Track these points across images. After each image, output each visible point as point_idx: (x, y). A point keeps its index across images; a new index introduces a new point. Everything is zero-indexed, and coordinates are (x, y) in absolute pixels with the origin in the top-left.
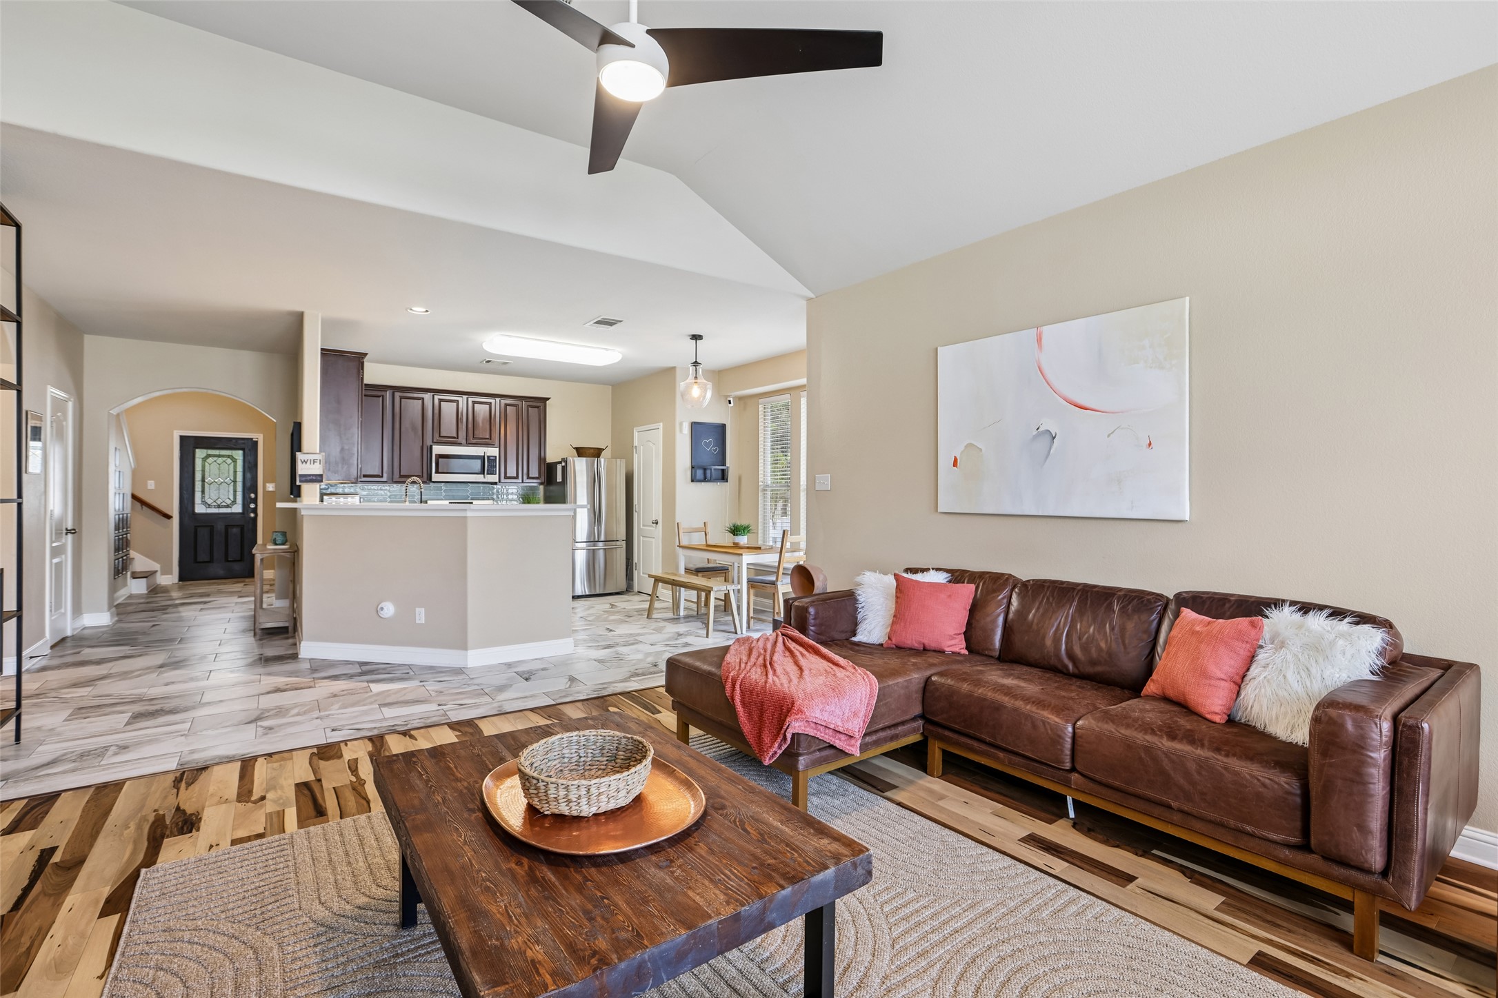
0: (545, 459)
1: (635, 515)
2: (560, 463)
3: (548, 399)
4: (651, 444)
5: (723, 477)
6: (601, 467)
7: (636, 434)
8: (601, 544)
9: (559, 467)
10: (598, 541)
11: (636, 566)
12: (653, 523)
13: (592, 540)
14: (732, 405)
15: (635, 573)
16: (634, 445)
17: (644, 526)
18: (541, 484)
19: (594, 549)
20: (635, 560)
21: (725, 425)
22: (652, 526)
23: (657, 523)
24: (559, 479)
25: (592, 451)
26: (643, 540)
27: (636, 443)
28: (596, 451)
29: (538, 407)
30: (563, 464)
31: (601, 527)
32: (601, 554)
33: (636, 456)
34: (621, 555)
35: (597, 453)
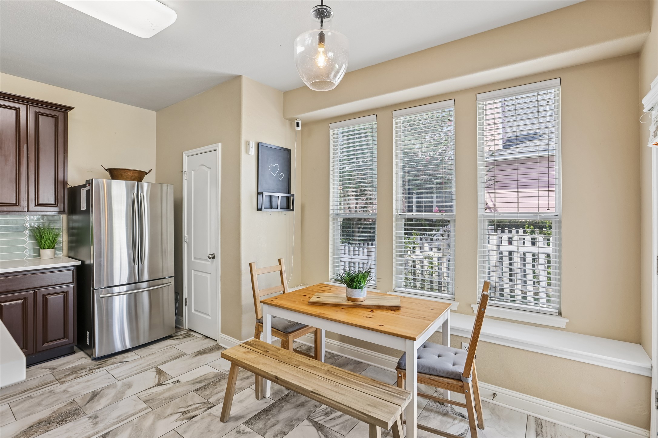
0: (65, 183)
1: (185, 247)
2: (84, 186)
3: (71, 108)
4: (205, 168)
5: (288, 205)
6: (143, 192)
7: (185, 159)
8: (144, 285)
9: (83, 192)
10: (139, 282)
11: (186, 302)
12: (209, 258)
13: (133, 282)
14: (299, 128)
15: (186, 309)
16: (184, 171)
17: (195, 258)
18: (61, 212)
19: (135, 293)
20: (185, 295)
21: (289, 151)
22: (208, 261)
23: (214, 258)
24: (83, 207)
25: (131, 174)
26: (194, 275)
27: (185, 168)
28: (136, 175)
29: (55, 117)
30: (88, 188)
31: (143, 266)
32: (145, 297)
33: (185, 183)
34: (169, 294)
35: (139, 176)
